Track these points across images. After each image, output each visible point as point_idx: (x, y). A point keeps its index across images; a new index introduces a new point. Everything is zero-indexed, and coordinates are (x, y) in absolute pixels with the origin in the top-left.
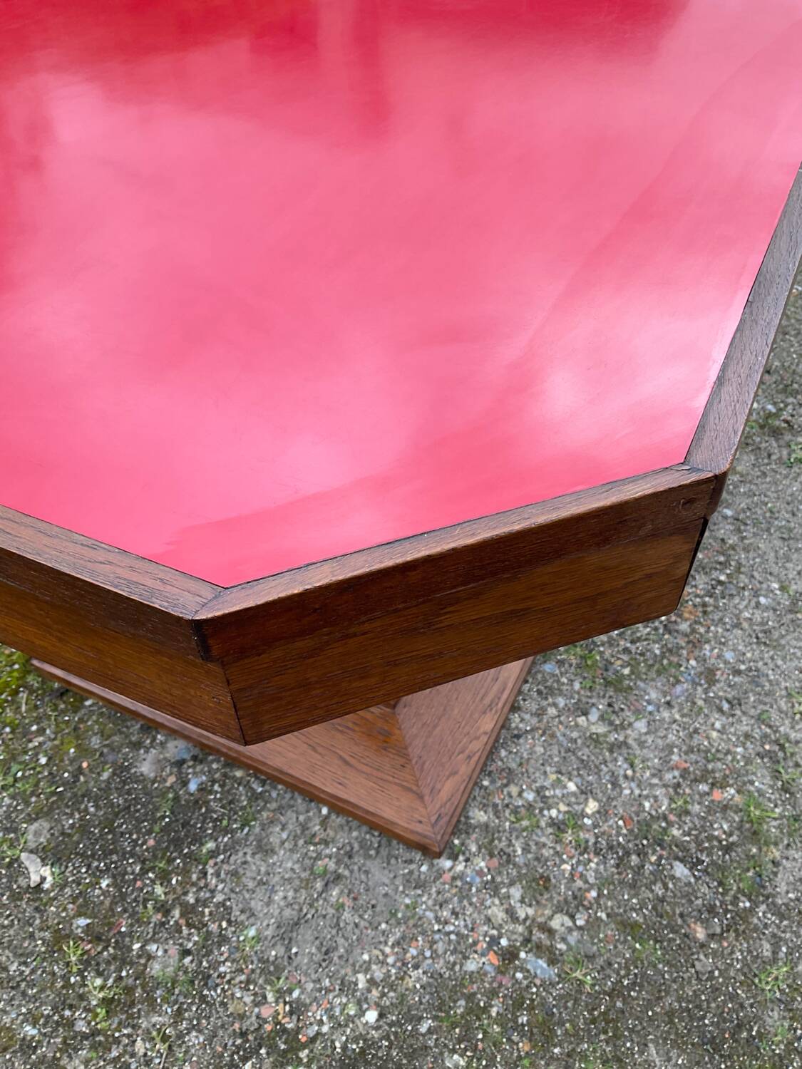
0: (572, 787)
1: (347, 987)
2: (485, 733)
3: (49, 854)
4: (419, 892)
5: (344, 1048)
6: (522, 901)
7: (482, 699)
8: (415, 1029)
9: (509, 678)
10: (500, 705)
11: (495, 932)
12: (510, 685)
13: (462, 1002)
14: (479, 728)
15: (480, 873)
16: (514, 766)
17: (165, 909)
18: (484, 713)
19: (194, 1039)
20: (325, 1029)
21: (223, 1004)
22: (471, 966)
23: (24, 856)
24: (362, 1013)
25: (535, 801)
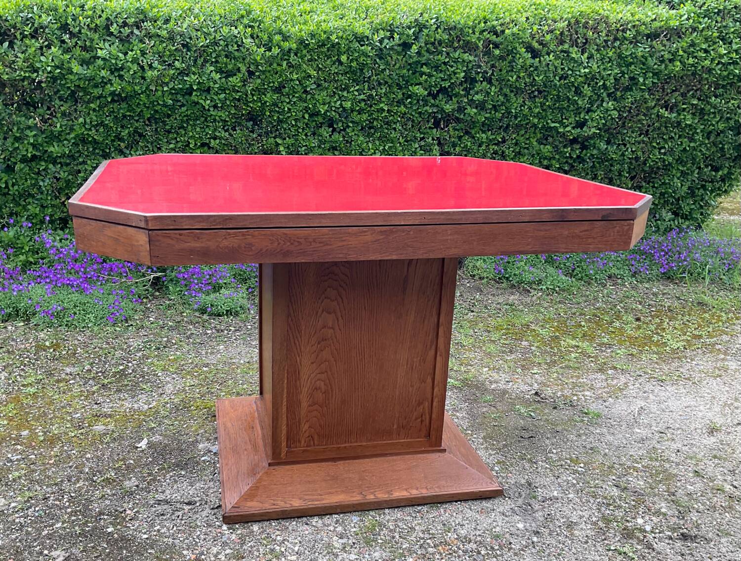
0: (296, 549)
1: (153, 525)
2: (291, 504)
3: (150, 445)
4: (206, 525)
5: (127, 535)
6: (226, 555)
7: (306, 495)
8: (147, 549)
9: (326, 499)
10: (309, 503)
11: (205, 553)
12: (324, 502)
13: (168, 556)
14: (291, 501)
15: (229, 539)
16: (290, 528)
17: (150, 474)
18: (300, 499)
19: (108, 502)
20: (132, 528)
21: (125, 502)
22: (185, 552)
23: (145, 439)
24: (145, 533)
25: (278, 541)
